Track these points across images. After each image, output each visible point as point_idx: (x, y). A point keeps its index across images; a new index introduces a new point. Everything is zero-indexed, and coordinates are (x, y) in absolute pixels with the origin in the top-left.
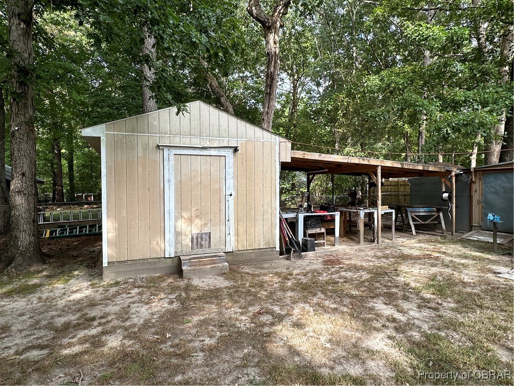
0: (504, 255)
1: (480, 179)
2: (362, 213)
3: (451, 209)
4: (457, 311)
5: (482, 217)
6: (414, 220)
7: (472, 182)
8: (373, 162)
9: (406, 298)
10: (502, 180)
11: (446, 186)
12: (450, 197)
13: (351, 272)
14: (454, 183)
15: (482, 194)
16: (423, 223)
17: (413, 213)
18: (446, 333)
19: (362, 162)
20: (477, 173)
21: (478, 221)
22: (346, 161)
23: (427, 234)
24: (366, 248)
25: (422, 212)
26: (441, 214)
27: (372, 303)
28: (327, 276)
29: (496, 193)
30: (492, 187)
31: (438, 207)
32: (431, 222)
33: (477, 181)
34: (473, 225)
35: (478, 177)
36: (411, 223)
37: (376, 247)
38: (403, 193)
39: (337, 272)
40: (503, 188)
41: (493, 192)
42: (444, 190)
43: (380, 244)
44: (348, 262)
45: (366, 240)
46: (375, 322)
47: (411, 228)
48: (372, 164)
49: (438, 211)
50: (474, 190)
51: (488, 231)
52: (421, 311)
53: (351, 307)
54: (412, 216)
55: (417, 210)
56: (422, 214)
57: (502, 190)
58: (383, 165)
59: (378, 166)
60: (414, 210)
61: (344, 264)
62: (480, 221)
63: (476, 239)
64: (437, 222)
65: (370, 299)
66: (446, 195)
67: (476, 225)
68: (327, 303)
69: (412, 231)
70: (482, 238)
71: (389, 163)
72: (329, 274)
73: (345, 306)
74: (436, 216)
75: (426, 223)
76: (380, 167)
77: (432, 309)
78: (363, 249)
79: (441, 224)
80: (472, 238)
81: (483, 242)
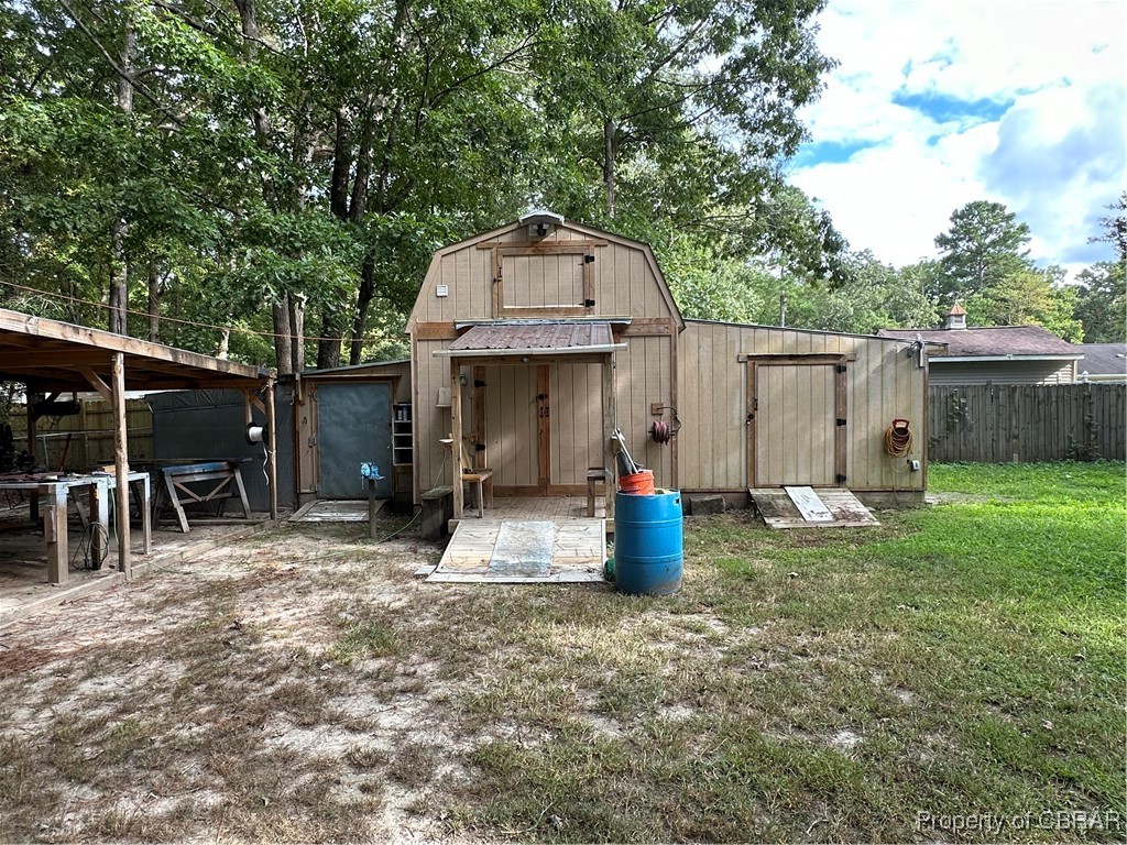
0: (389, 540)
1: (311, 396)
2: (61, 491)
3: (269, 462)
4: (455, 676)
5: (318, 472)
6: (182, 496)
7: (297, 402)
8: (104, 340)
9: (333, 690)
10: (352, 399)
11: (255, 412)
12: (266, 434)
13: (109, 672)
14: (273, 404)
15: (317, 428)
16: (200, 499)
17: (178, 478)
18: (492, 734)
19: (72, 337)
20: (307, 384)
21: (310, 482)
22: (20, 328)
23: (212, 524)
24: (93, 588)
25: (198, 473)
26: (238, 476)
27: (268, 741)
28: (33, 717)
29: (342, 425)
30: (335, 413)
31: (232, 459)
32: (217, 496)
33: (307, 401)
34: (303, 491)
35: (308, 392)
36: (176, 502)
37: (119, 582)
38: (96, 434)
39: (62, 690)
40: (354, 414)
41: (337, 423)
42: (250, 421)
43: (128, 570)
44: (65, 647)
45: (74, 568)
46: (333, 790)
47: (176, 516)
48: (100, 344)
49: (232, 468)
50: (300, 419)
51: (332, 500)
52: (395, 708)
53: (219, 781)
54: (176, 488)
55: (187, 469)
56: (198, 479)
57: (352, 418)
58: (129, 350)
59: (115, 352)
60: (179, 471)
61: (59, 657)
62: (315, 481)
63: (318, 519)
64: (229, 494)
65: (253, 733)
66: (255, 431)
67: (308, 491)
68: (126, 807)
69: (179, 525)
70: (327, 515)
71: (142, 348)
72: (38, 708)
73: (196, 787)
74: (227, 480)
75: (208, 498)
76: (121, 357)
77: (410, 691)
78: (82, 595)
79: (239, 496)
80: (310, 520)
81: (334, 523)
